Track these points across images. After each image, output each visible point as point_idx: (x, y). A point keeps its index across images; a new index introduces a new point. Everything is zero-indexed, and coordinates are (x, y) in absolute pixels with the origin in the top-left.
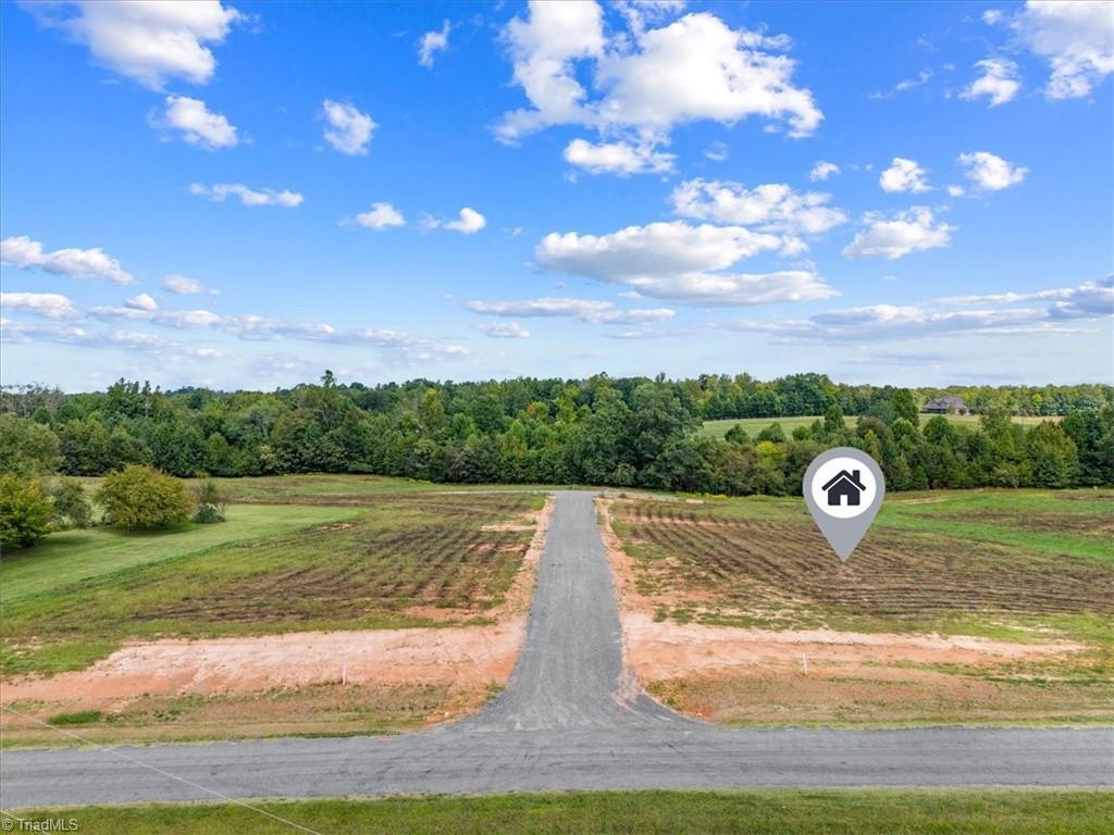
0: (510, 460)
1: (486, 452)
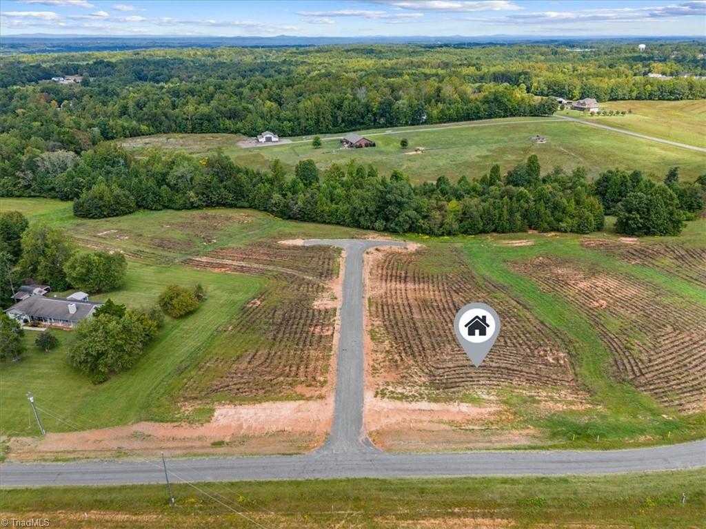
0: (322, 212)
1: (309, 206)
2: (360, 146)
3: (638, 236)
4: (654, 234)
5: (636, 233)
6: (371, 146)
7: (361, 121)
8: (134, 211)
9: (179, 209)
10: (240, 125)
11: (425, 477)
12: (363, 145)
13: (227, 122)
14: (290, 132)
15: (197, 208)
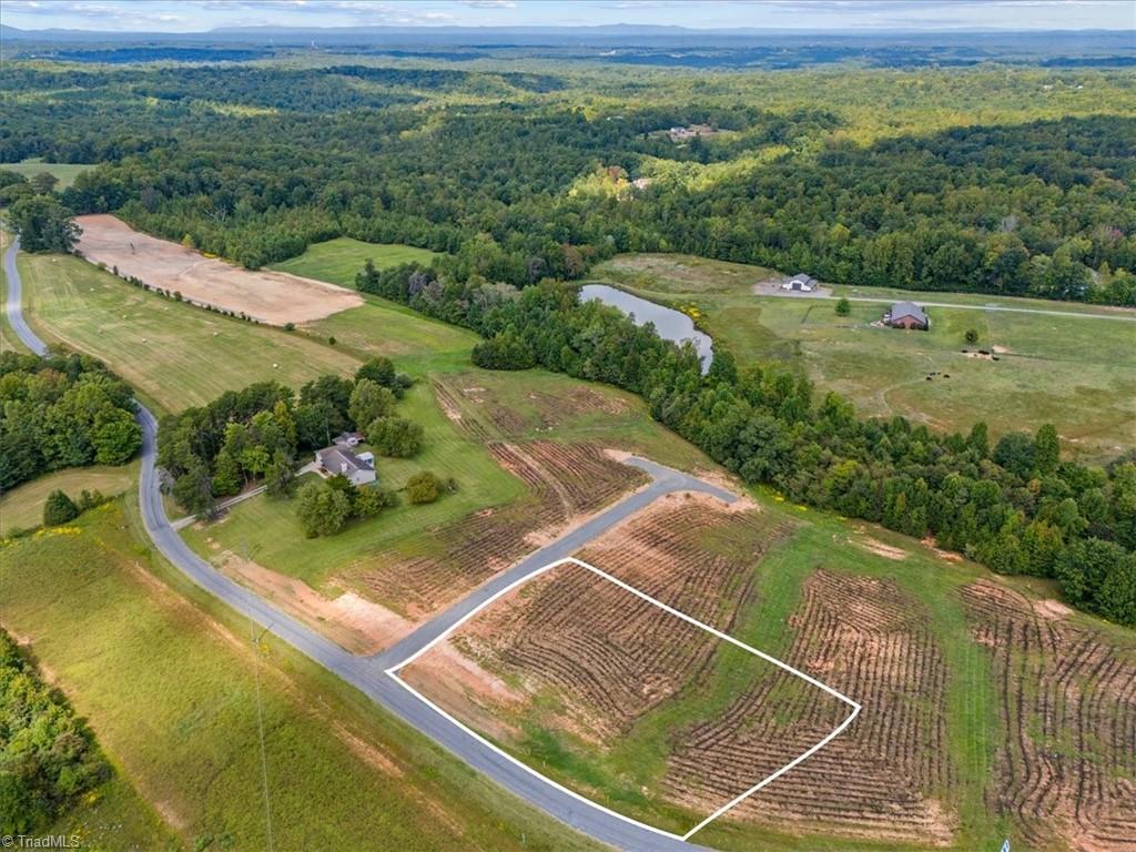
2: (902, 327)
3: (1079, 609)
4: (1104, 616)
5: (1077, 604)
6: (920, 329)
7: (963, 277)
8: (530, 368)
9: (572, 377)
10: (778, 256)
11: (394, 713)
12: (908, 324)
13: (763, 249)
14: (843, 278)
15: (589, 379)
